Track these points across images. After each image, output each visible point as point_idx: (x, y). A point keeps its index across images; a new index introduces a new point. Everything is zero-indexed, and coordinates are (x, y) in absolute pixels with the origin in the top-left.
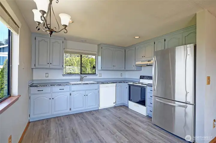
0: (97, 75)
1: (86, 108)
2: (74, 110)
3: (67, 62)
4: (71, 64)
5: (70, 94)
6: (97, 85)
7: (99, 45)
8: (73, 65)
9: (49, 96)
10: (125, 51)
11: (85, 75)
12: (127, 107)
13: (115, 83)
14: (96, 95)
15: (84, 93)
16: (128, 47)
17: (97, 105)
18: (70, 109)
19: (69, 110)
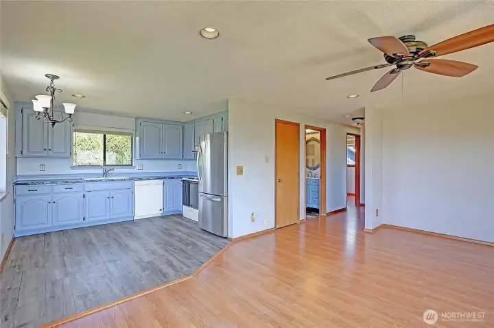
0: (135, 167)
1: (112, 217)
2: (91, 219)
3: (82, 143)
4: (90, 148)
5: (84, 196)
6: (130, 182)
7: (136, 119)
8: (97, 148)
9: (49, 198)
10: (183, 129)
11: (111, 168)
12: (180, 215)
13: (162, 178)
14: (128, 197)
15: (107, 194)
16: (188, 122)
17: (131, 213)
18: (84, 219)
19: (81, 220)
